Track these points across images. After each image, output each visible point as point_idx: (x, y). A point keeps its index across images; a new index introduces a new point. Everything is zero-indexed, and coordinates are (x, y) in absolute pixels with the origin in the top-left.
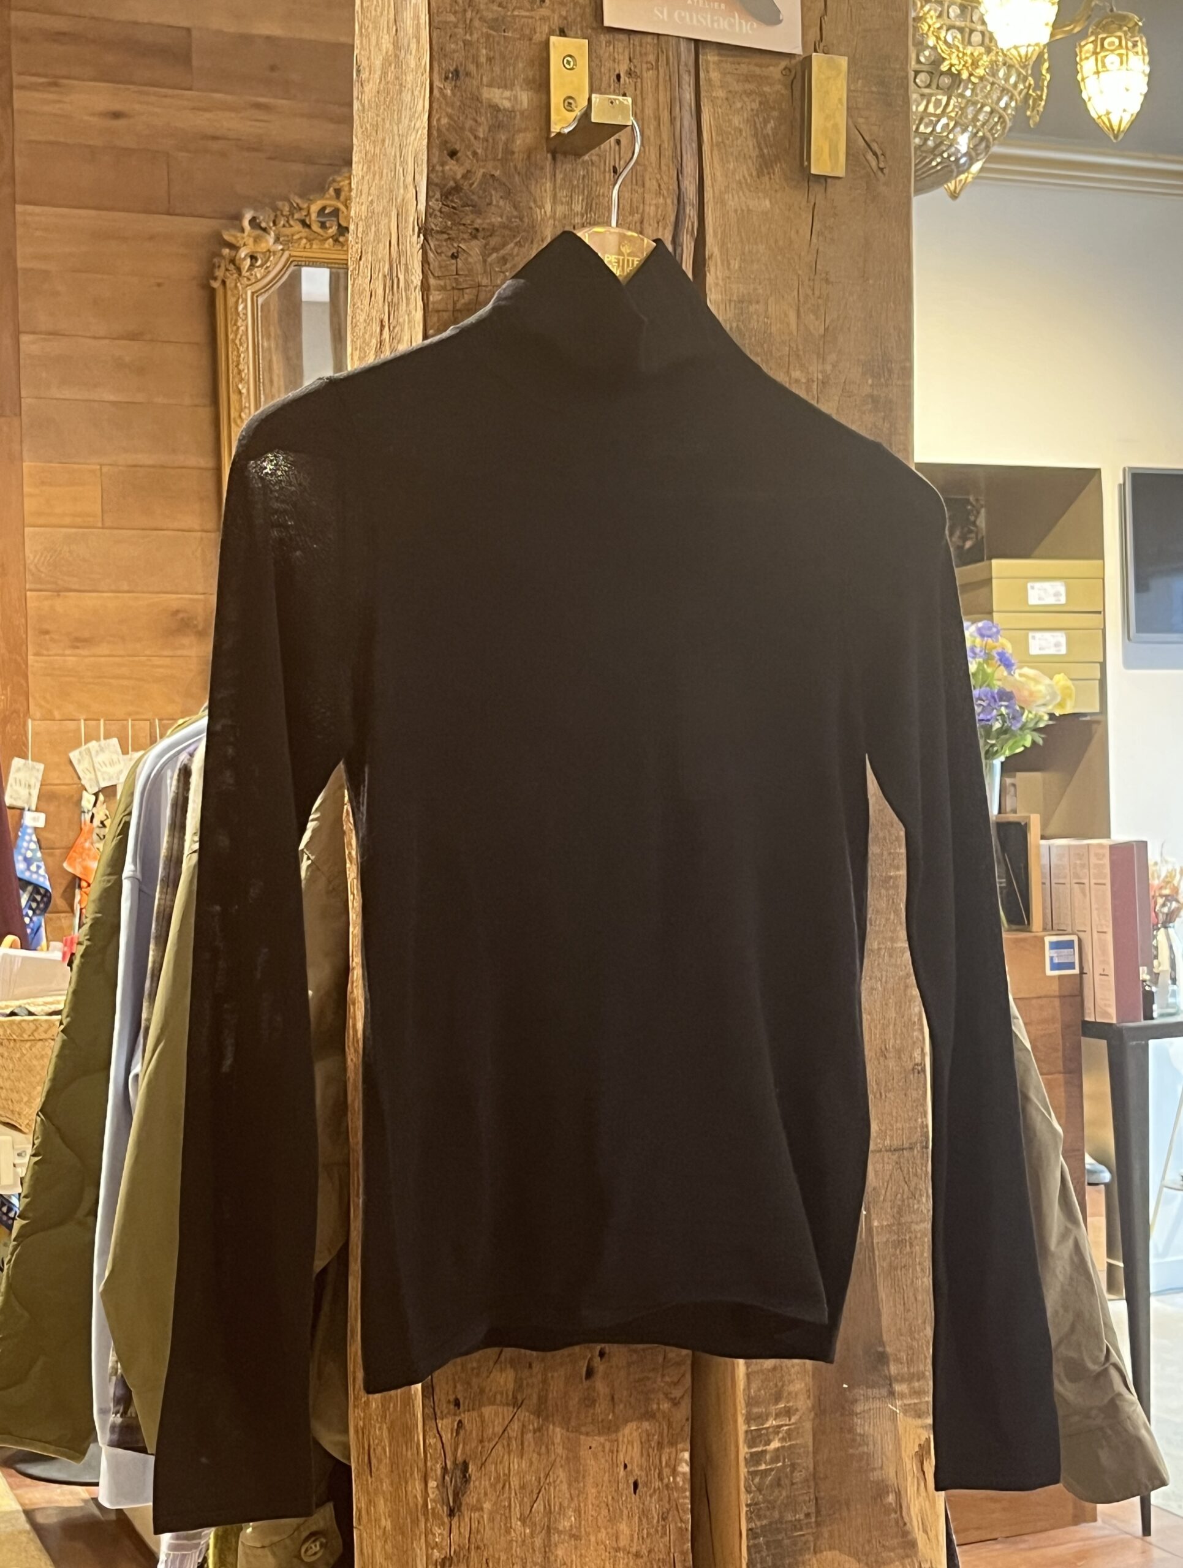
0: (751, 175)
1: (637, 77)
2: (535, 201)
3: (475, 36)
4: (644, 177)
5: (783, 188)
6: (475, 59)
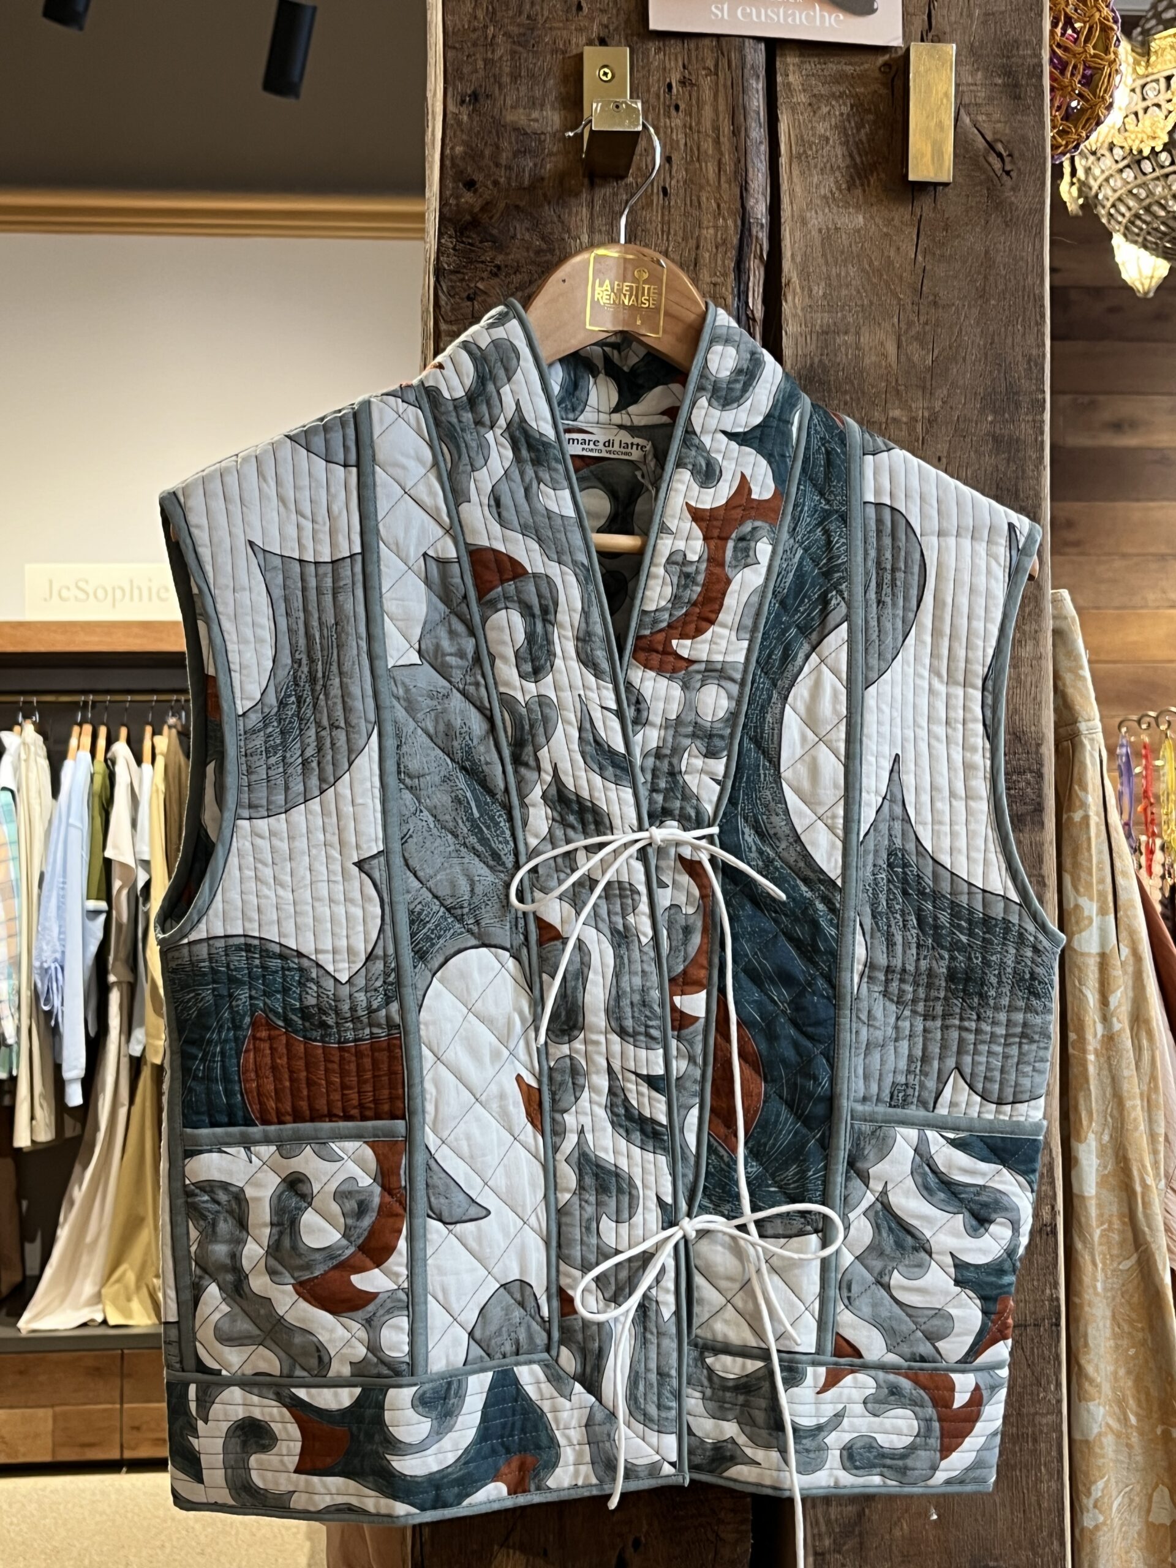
0: (840, 191)
1: (692, 85)
2: (569, 231)
3: (499, 53)
4: (699, 198)
5: (880, 201)
6: (497, 79)
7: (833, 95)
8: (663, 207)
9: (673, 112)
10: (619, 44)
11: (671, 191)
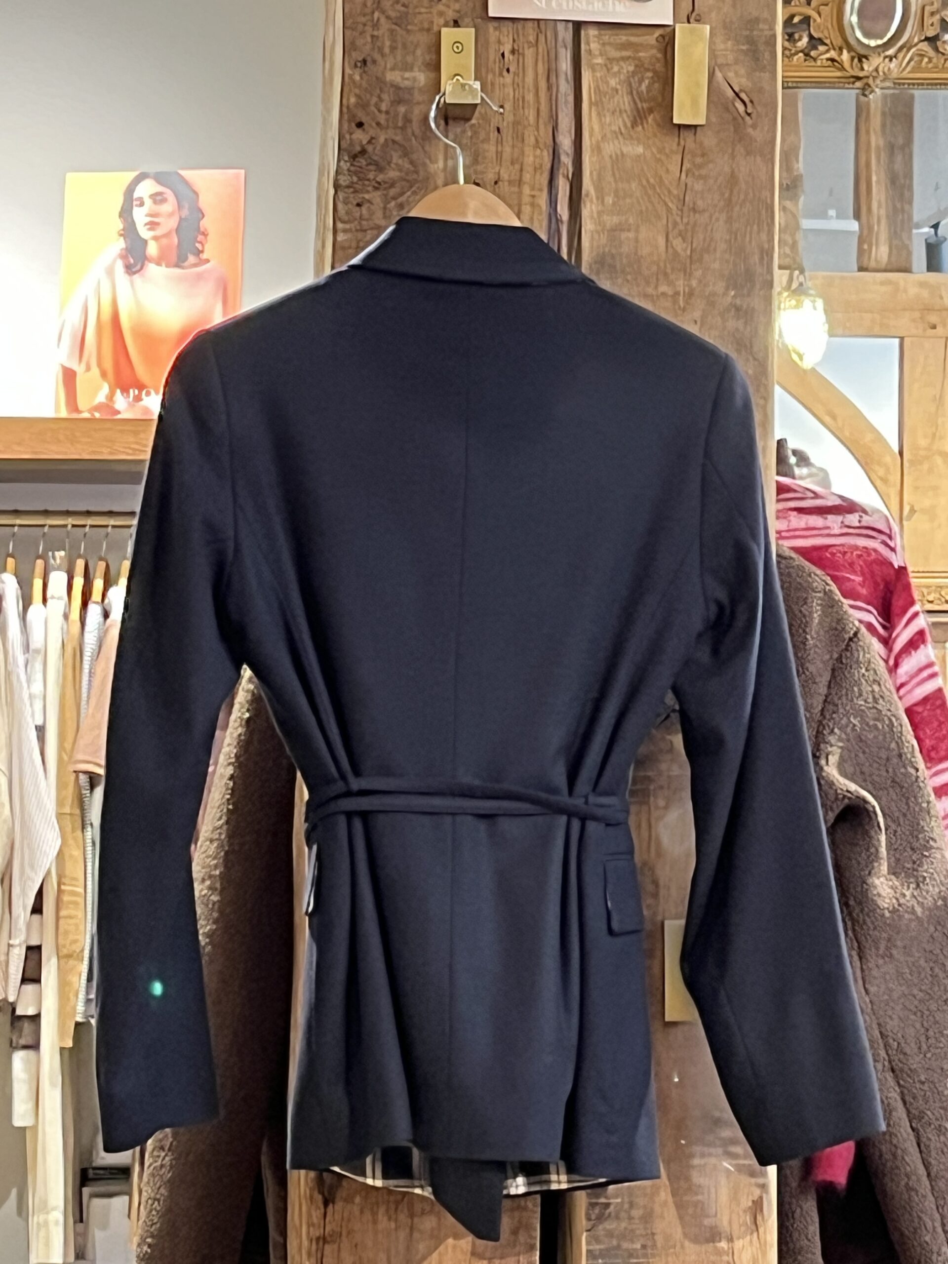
0: (626, 126)
1: (519, 54)
3: (381, 32)
4: (523, 134)
5: (655, 135)
6: (381, 50)
7: (623, 59)
8: (497, 142)
9: (505, 73)
10: (467, 26)
11: (504, 131)
